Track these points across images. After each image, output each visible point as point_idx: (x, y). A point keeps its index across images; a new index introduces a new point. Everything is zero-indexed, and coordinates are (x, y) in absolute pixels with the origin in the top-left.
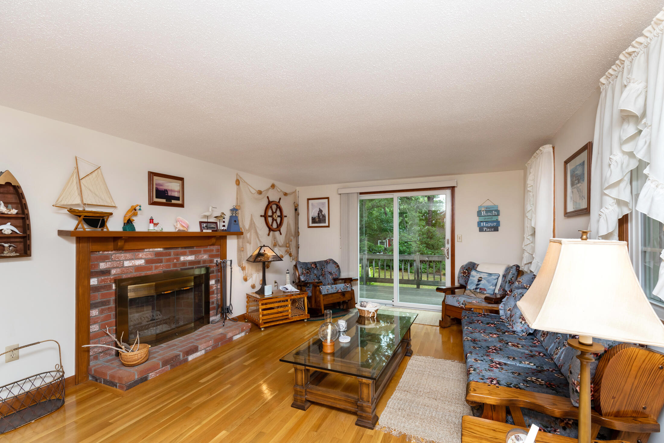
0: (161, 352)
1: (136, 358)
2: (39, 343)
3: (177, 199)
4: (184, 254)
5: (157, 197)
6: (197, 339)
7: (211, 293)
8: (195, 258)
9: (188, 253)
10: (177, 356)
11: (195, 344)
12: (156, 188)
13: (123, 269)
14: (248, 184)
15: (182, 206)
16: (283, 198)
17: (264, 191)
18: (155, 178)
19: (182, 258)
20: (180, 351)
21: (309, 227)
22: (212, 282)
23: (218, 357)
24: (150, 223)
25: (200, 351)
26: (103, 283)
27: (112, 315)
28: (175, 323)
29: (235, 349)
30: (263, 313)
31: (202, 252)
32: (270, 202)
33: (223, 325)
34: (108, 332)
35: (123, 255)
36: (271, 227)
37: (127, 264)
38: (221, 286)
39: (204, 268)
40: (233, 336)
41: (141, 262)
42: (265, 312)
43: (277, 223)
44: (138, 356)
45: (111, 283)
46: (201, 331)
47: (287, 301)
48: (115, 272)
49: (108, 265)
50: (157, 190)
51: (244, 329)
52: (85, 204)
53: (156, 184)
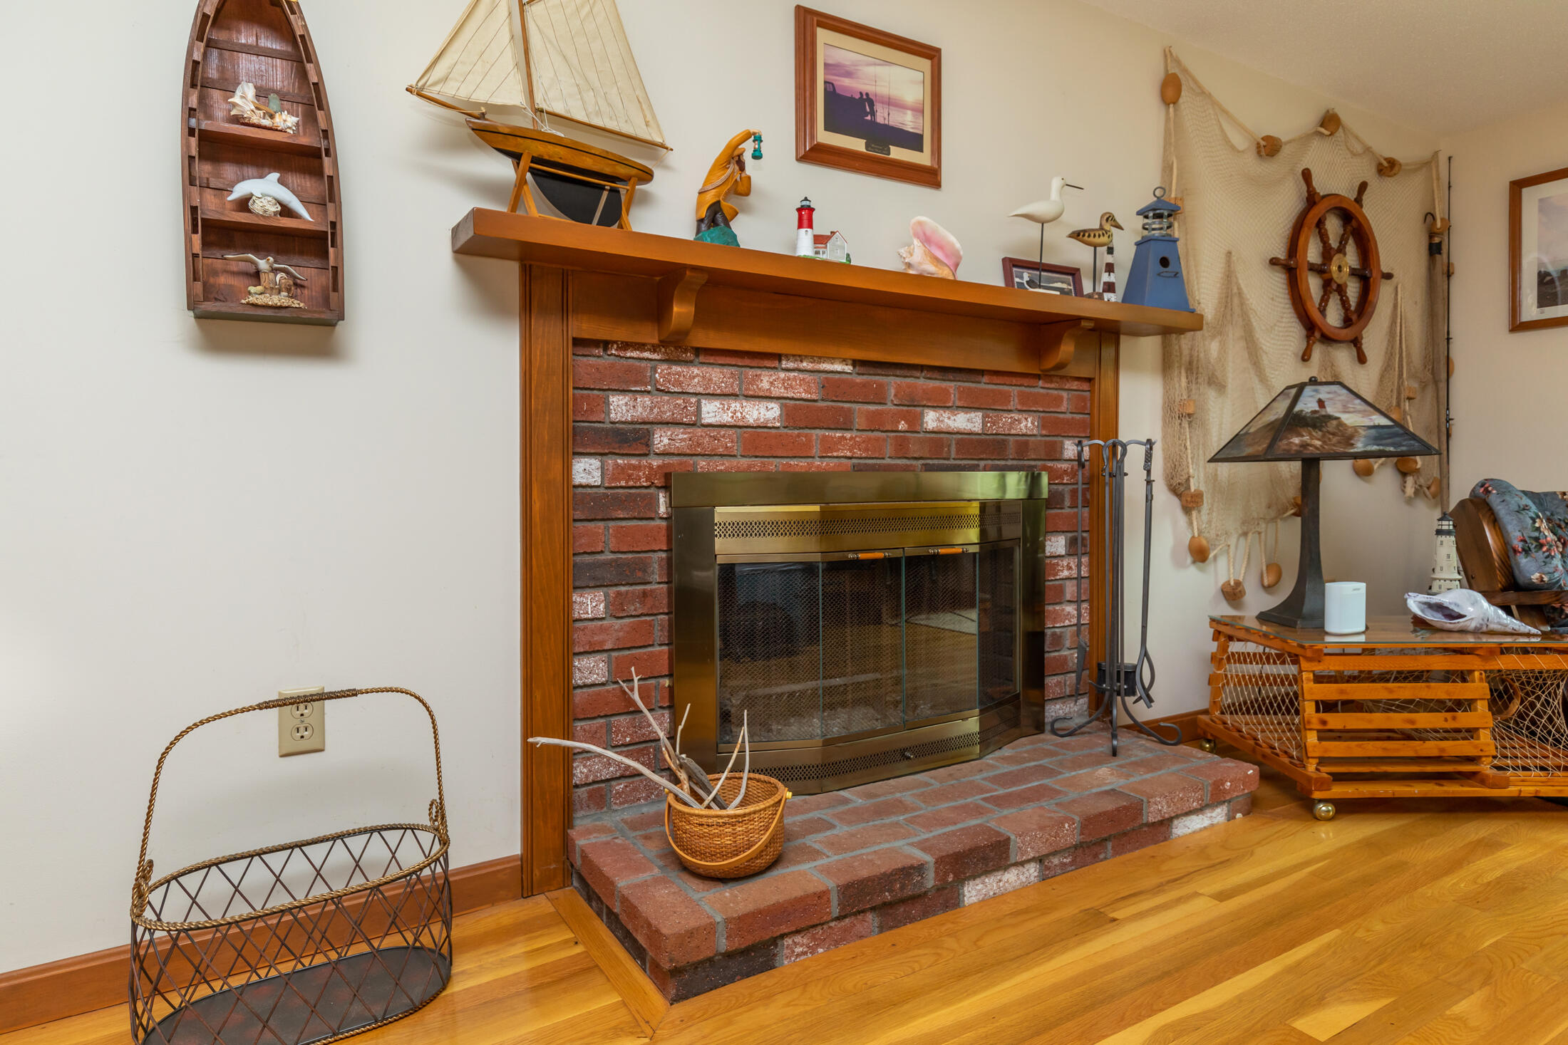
0: (841, 830)
1: (727, 841)
2: (353, 693)
3: (914, 141)
4: (941, 404)
5: (829, 127)
6: (998, 797)
7: (1049, 595)
8: (984, 424)
9: (954, 399)
10: (910, 871)
11: (992, 825)
12: (826, 82)
13: (699, 431)
14: (1215, 103)
15: (929, 177)
16: (1374, 183)
17: (1289, 142)
18: (823, 35)
19: (931, 419)
20: (923, 846)
21: (1518, 326)
22: (1056, 545)
23: (1114, 920)
24: (800, 226)
25: (1016, 864)
26: (623, 483)
27: (657, 628)
28: (901, 706)
29: (1196, 895)
30: (1324, 722)
31: (1014, 404)
32: (1312, 199)
33: (1109, 751)
34: (636, 697)
35: (696, 371)
36: (1315, 315)
37: (712, 411)
38: (1096, 566)
39: (1023, 474)
40: (1171, 819)
41: (768, 413)
42: (1336, 721)
43: (1344, 303)
44: (734, 834)
45: (652, 490)
46: (1006, 759)
47: (1463, 676)
48: (666, 441)
49: (640, 410)
50: (832, 95)
51: (1225, 792)
52: (542, 111)
53: (826, 65)
